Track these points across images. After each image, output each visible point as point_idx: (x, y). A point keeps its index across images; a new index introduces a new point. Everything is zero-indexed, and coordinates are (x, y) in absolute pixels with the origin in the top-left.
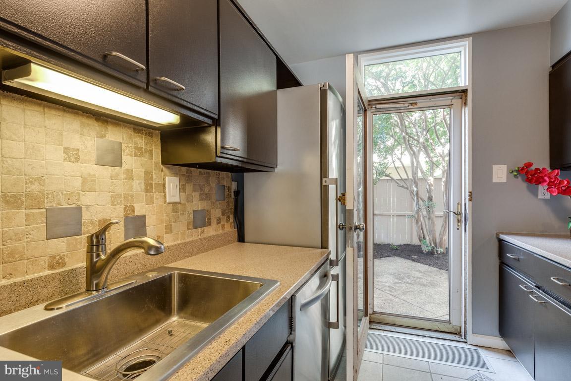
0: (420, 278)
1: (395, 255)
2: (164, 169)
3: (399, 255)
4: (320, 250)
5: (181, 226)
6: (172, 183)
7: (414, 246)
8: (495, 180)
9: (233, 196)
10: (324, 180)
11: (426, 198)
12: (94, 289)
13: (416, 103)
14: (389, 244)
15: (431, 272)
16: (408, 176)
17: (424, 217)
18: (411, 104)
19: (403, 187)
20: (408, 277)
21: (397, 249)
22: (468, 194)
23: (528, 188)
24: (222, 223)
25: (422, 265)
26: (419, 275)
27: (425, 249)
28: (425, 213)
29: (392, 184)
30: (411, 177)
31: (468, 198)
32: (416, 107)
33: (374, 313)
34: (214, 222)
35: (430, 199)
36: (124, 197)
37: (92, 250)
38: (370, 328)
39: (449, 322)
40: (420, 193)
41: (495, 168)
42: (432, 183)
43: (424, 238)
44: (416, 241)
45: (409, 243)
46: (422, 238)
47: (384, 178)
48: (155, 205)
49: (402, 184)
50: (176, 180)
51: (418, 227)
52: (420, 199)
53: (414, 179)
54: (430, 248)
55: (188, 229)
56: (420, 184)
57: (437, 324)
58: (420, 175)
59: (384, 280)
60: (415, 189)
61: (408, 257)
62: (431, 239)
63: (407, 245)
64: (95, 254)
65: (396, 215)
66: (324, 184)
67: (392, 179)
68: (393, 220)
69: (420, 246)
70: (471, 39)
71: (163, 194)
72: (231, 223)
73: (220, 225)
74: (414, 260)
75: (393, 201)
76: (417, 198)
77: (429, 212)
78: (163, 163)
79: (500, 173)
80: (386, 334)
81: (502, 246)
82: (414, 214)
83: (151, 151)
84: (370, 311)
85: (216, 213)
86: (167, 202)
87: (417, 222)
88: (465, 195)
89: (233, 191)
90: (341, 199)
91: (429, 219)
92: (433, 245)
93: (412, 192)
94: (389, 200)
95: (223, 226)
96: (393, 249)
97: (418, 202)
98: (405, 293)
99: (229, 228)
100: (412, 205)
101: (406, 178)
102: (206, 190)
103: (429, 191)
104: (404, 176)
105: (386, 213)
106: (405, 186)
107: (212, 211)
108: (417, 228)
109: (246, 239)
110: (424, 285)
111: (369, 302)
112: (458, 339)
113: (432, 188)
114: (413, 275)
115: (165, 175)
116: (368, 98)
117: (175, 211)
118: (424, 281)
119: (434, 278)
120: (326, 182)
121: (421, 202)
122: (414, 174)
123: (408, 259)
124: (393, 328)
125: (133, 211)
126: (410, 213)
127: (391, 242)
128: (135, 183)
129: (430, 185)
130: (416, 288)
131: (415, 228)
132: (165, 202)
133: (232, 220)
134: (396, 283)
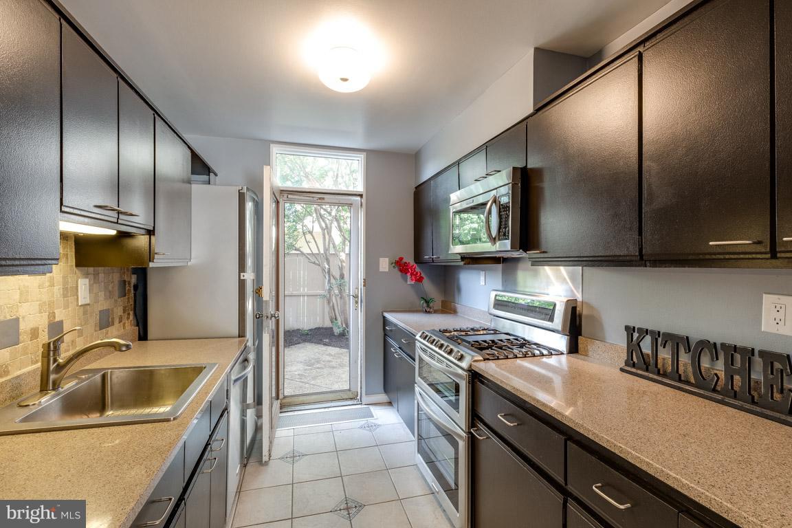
0: (330, 361)
1: (305, 341)
2: (77, 271)
3: (310, 341)
4: (238, 339)
5: (90, 328)
6: (83, 284)
7: (326, 329)
8: (381, 270)
9: (132, 291)
10: (242, 274)
11: (338, 276)
12: (51, 388)
13: (323, 198)
14: (299, 330)
15: (342, 354)
16: (319, 250)
17: (336, 295)
18: (320, 198)
19: (314, 263)
20: (318, 362)
21: (307, 334)
22: (363, 281)
23: (402, 276)
24: (123, 322)
25: (333, 348)
26: (328, 358)
27: (337, 331)
28: (337, 292)
29: (302, 258)
30: (322, 252)
31: (363, 284)
32: (323, 201)
33: (285, 397)
34: (117, 321)
35: (342, 276)
36: (49, 304)
37: (49, 354)
38: (281, 412)
39: (349, 390)
40: (331, 270)
41: (381, 260)
42: (344, 259)
43: (336, 319)
44: (328, 324)
45: (321, 326)
46: (333, 319)
47: (294, 252)
48: (70, 309)
49: (313, 259)
50: (87, 281)
51: (330, 307)
52: (332, 277)
53: (326, 255)
54: (341, 329)
55: (96, 331)
56: (331, 259)
57: (340, 394)
58: (332, 251)
59: (294, 368)
60: (327, 266)
61: (320, 342)
62: (343, 319)
63: (318, 329)
64: (52, 359)
65: (307, 296)
66: (242, 278)
67: (302, 254)
68: (304, 300)
69: (332, 328)
70: (365, 153)
71: (76, 297)
72: (131, 321)
73: (122, 323)
74: (325, 345)
75: (304, 274)
76: (329, 277)
77: (341, 291)
78: (76, 266)
79: (384, 264)
80: (296, 413)
81: (385, 322)
82: (326, 294)
83: (67, 254)
84: (281, 396)
85: (119, 311)
86: (80, 304)
87: (329, 303)
88: (361, 282)
89: (132, 285)
90: (258, 291)
91: (341, 298)
92: (344, 326)
93: (323, 270)
94: (300, 273)
95: (124, 324)
96: (303, 335)
97: (329, 280)
98: (314, 378)
99: (130, 327)
100: (324, 284)
101: (318, 252)
102: (110, 288)
103: (341, 269)
104: (316, 251)
105: (295, 293)
106: (317, 262)
107: (115, 310)
108: (328, 309)
109: (150, 336)
110: (334, 367)
111: (281, 387)
112: (355, 403)
113: (344, 264)
114: (324, 359)
115: (78, 278)
116: (279, 187)
117: (85, 313)
118: (333, 364)
119: (343, 359)
120: (244, 276)
121: (333, 281)
122: (326, 250)
123: (320, 343)
124: (302, 408)
125: (55, 317)
126: (322, 292)
127: (300, 327)
128: (56, 289)
129: (342, 261)
130: (326, 371)
131: (327, 309)
132: (78, 305)
133: (131, 317)
134: (306, 370)
